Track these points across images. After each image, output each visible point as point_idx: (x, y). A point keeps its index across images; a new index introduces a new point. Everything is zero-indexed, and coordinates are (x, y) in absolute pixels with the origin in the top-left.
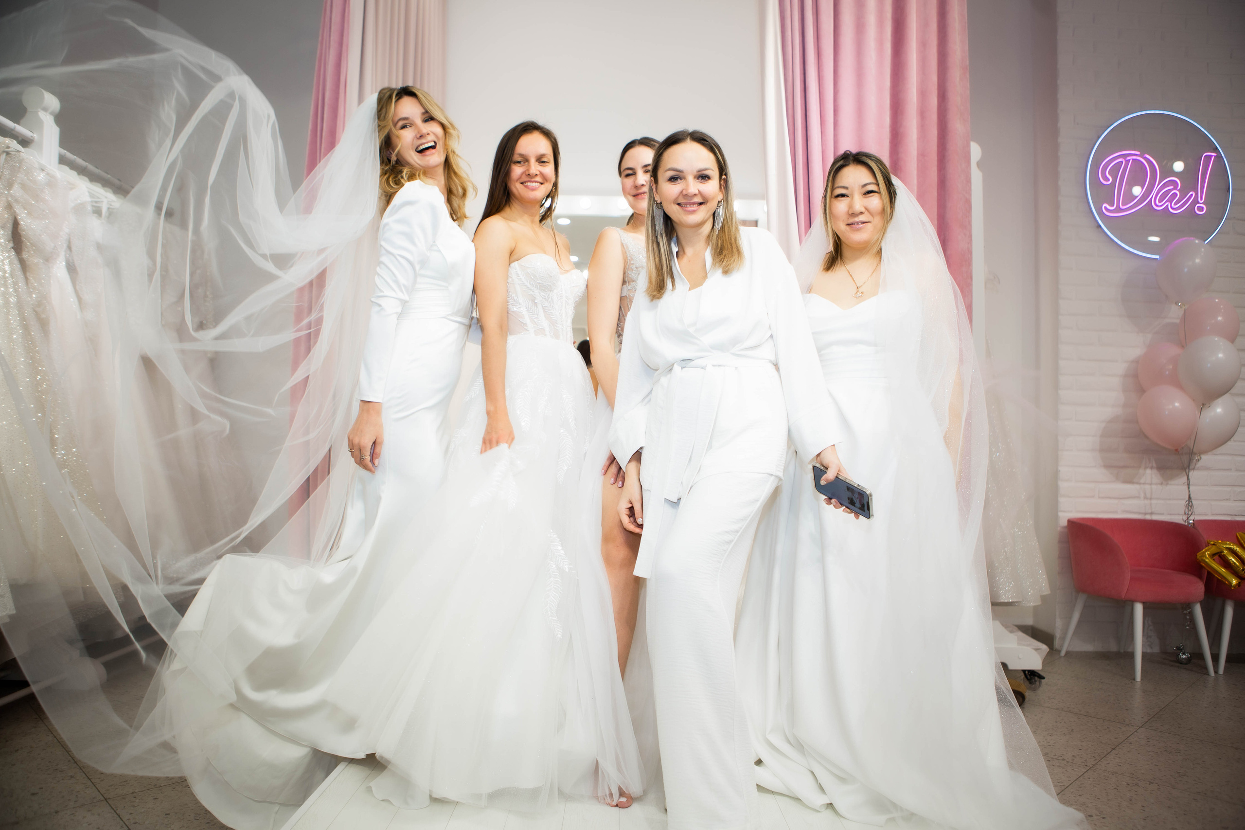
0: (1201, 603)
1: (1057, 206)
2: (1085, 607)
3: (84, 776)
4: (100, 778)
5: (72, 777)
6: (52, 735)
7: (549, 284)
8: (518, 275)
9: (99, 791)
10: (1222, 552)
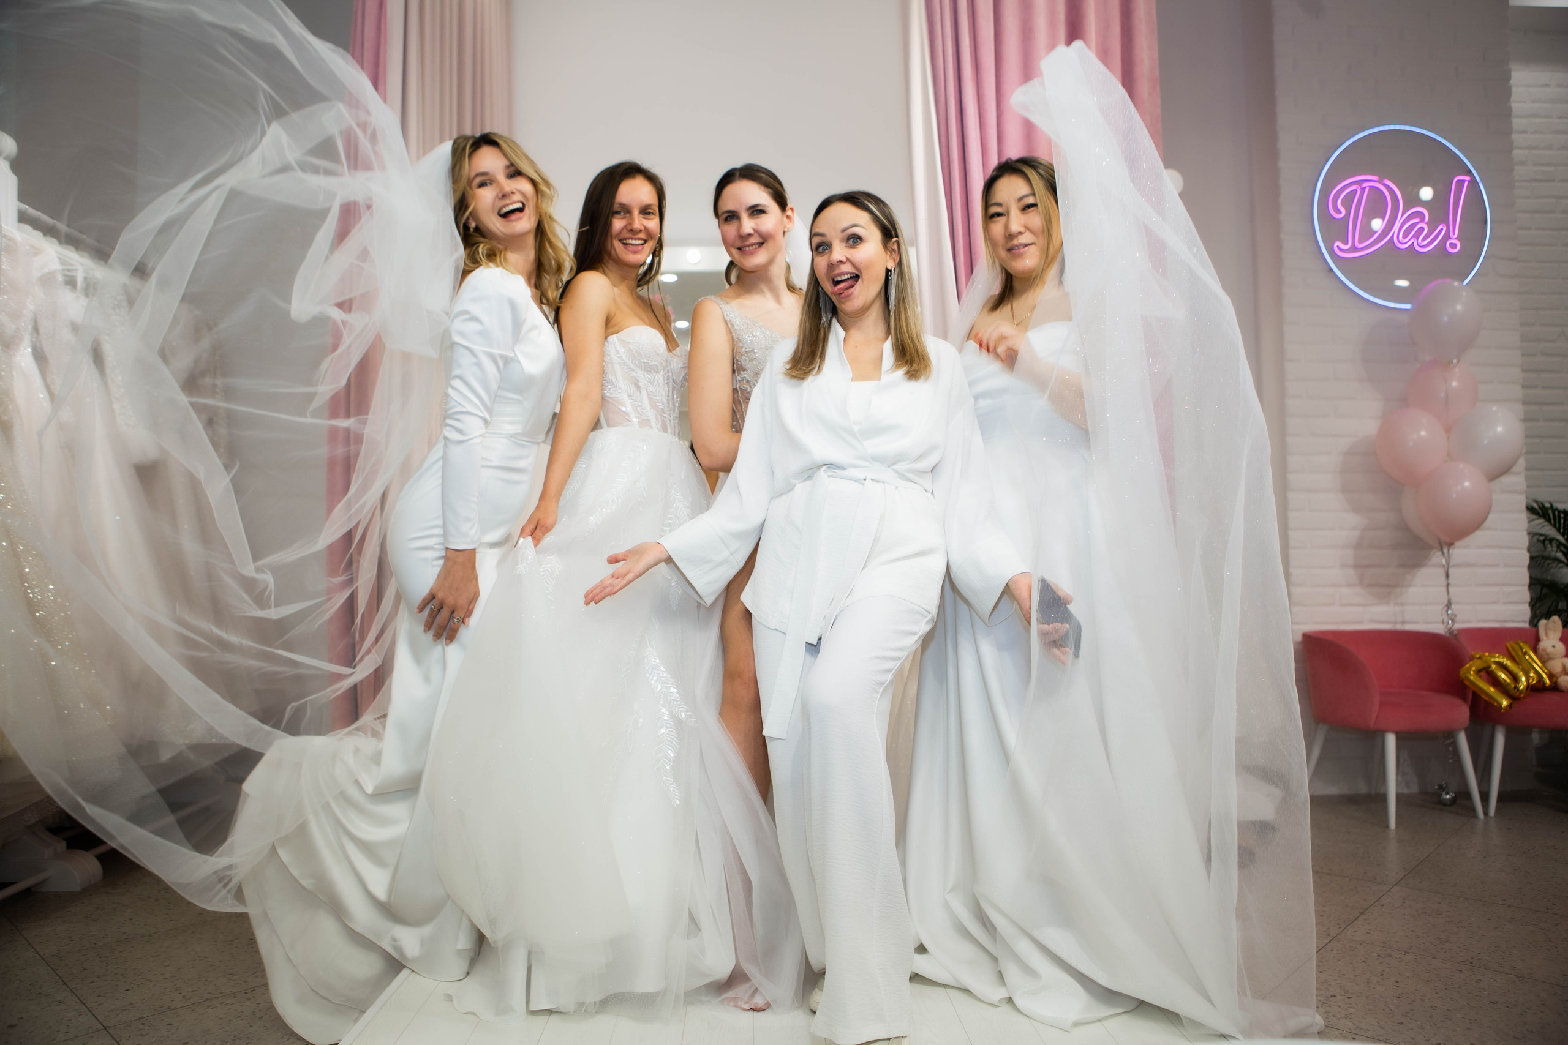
0: (1467, 730)
1: (1278, 247)
2: (1327, 741)
3: (77, 1000)
4: (97, 1002)
5: (61, 1002)
6: (33, 950)
7: (656, 363)
8: (618, 352)
9: (97, 1019)
10: (1489, 667)
